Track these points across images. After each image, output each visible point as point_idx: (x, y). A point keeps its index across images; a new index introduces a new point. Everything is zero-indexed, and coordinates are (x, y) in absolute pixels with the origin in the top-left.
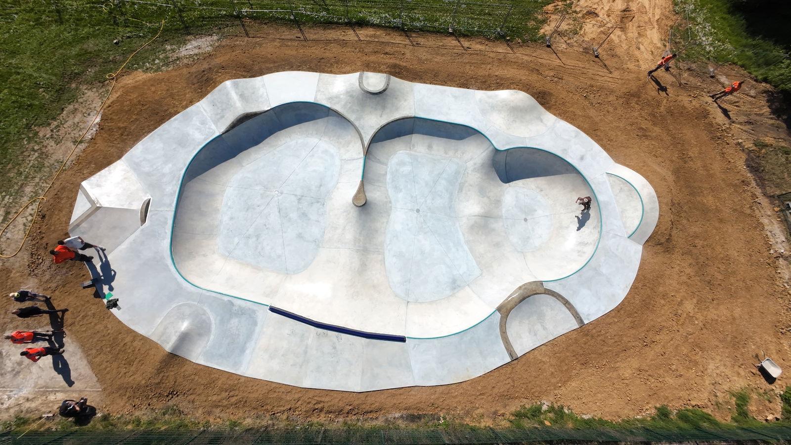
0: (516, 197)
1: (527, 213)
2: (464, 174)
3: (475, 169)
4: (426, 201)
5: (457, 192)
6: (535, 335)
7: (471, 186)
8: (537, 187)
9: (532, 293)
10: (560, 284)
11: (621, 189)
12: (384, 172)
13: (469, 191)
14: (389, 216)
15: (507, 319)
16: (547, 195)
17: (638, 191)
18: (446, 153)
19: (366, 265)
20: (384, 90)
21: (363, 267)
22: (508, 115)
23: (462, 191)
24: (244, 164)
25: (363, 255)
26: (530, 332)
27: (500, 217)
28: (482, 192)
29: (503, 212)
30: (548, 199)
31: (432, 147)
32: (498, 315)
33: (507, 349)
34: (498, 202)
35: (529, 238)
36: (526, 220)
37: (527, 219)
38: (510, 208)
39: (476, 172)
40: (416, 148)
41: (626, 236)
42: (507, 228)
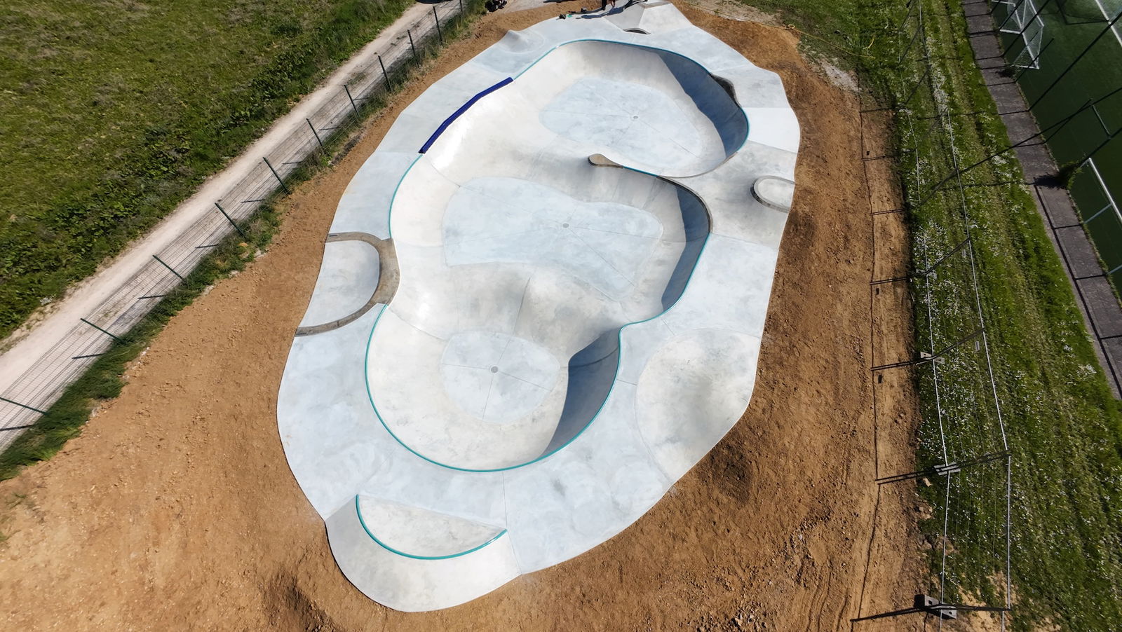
0: (540, 371)
1: (506, 378)
2: (602, 294)
3: (607, 311)
4: (576, 237)
5: (576, 276)
6: (333, 276)
7: (580, 298)
8: (543, 415)
9: (381, 283)
10: (366, 327)
11: (454, 538)
12: (633, 202)
13: (572, 293)
14: (571, 196)
15: (373, 245)
16: (522, 426)
17: (428, 562)
18: (645, 281)
19: (520, 160)
20: (758, 199)
21: (517, 156)
22: (693, 372)
23: (575, 282)
24: (677, 100)
25: (532, 159)
26: (340, 271)
27: (516, 332)
28: (566, 314)
29: (522, 340)
30: (514, 426)
31: (659, 265)
32: (383, 237)
33: (341, 234)
34: (541, 337)
35: (465, 360)
36: (495, 370)
37: (495, 372)
38: (524, 354)
39: (601, 312)
40: (663, 246)
41: (363, 493)
42: (494, 335)
